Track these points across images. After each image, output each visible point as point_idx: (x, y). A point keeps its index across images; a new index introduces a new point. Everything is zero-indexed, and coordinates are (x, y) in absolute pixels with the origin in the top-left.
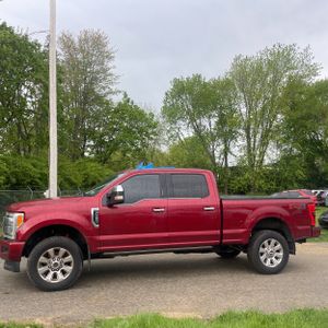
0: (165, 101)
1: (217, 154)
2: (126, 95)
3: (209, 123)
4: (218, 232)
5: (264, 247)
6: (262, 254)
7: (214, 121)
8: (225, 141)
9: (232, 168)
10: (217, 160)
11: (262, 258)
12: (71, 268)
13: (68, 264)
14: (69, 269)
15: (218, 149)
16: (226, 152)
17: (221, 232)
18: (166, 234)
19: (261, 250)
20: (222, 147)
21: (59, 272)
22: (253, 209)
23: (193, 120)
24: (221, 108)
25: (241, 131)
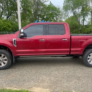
0: (64, 4)
1: (80, 21)
2: (50, 2)
3: (79, 11)
4: (69, 49)
5: (90, 56)
6: (89, 59)
7: (80, 10)
8: (84, 17)
9: (85, 26)
10: (80, 23)
11: (89, 61)
12: (7, 62)
13: (6, 60)
14: (6, 62)
15: (81, 19)
16: (84, 20)
17: (70, 49)
18: (45, 50)
19: (89, 57)
20: (83, 18)
21: (2, 63)
22: (87, 39)
23: (73, 10)
24: (83, 5)
25: (90, 13)
